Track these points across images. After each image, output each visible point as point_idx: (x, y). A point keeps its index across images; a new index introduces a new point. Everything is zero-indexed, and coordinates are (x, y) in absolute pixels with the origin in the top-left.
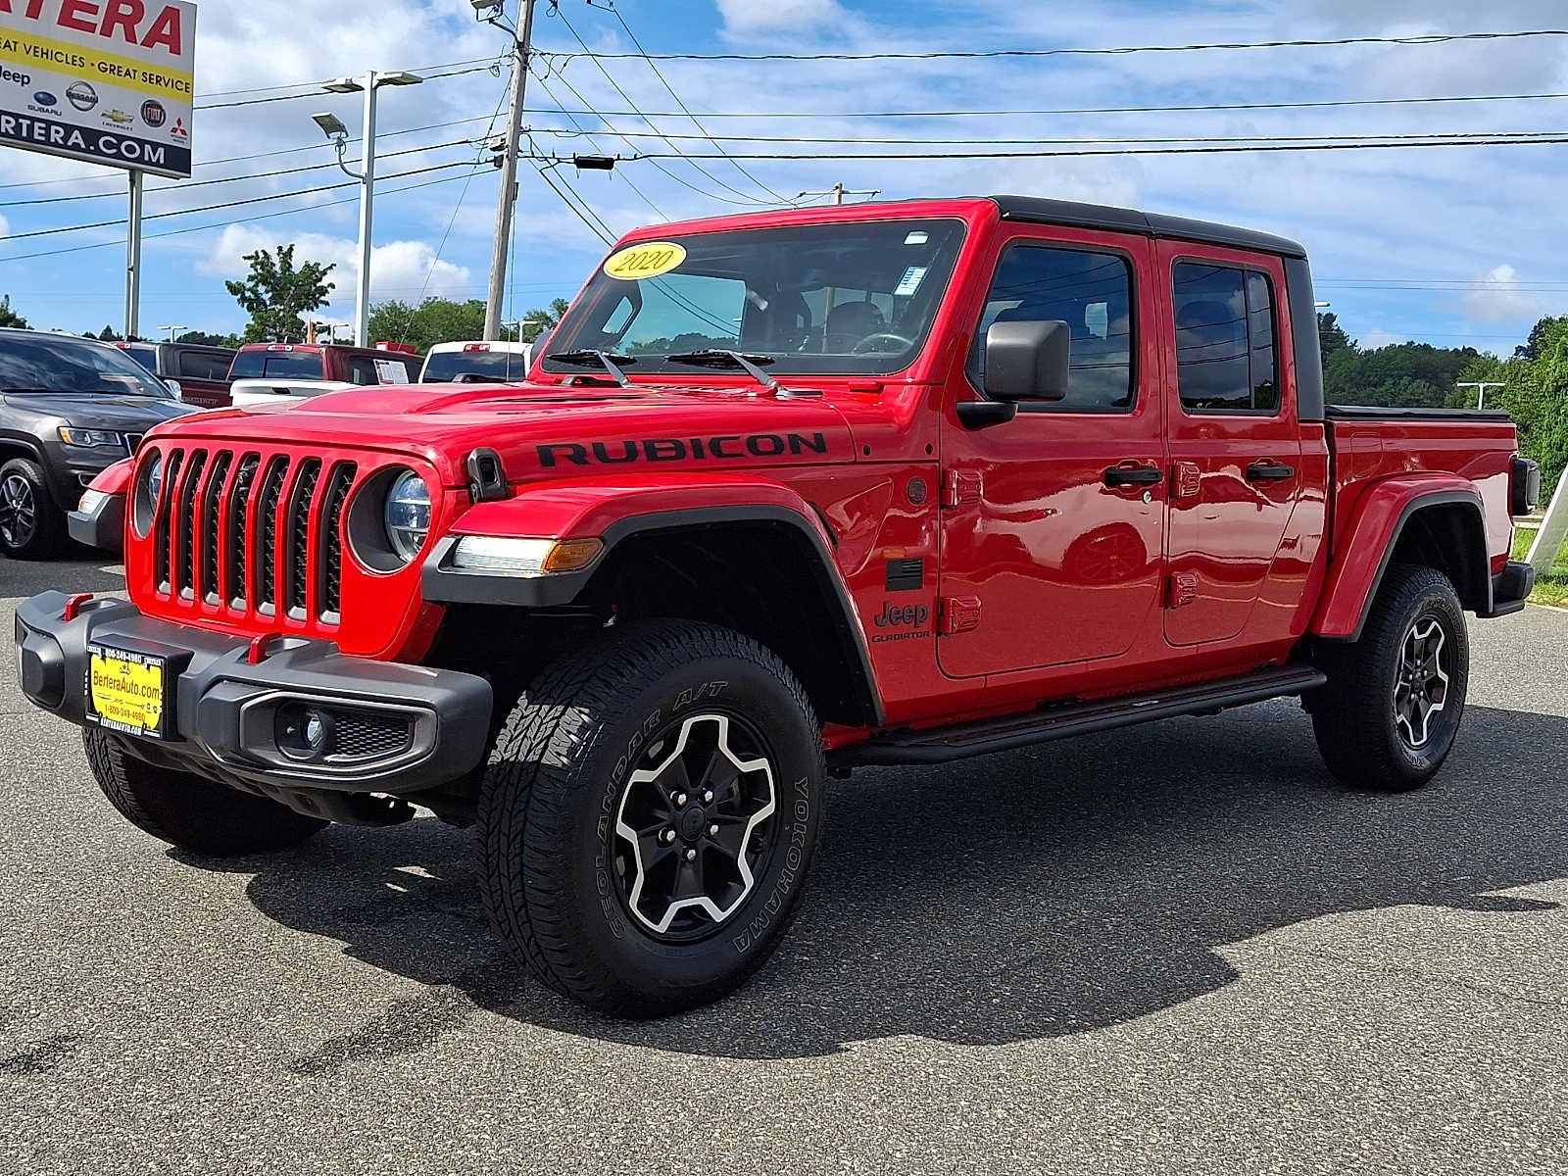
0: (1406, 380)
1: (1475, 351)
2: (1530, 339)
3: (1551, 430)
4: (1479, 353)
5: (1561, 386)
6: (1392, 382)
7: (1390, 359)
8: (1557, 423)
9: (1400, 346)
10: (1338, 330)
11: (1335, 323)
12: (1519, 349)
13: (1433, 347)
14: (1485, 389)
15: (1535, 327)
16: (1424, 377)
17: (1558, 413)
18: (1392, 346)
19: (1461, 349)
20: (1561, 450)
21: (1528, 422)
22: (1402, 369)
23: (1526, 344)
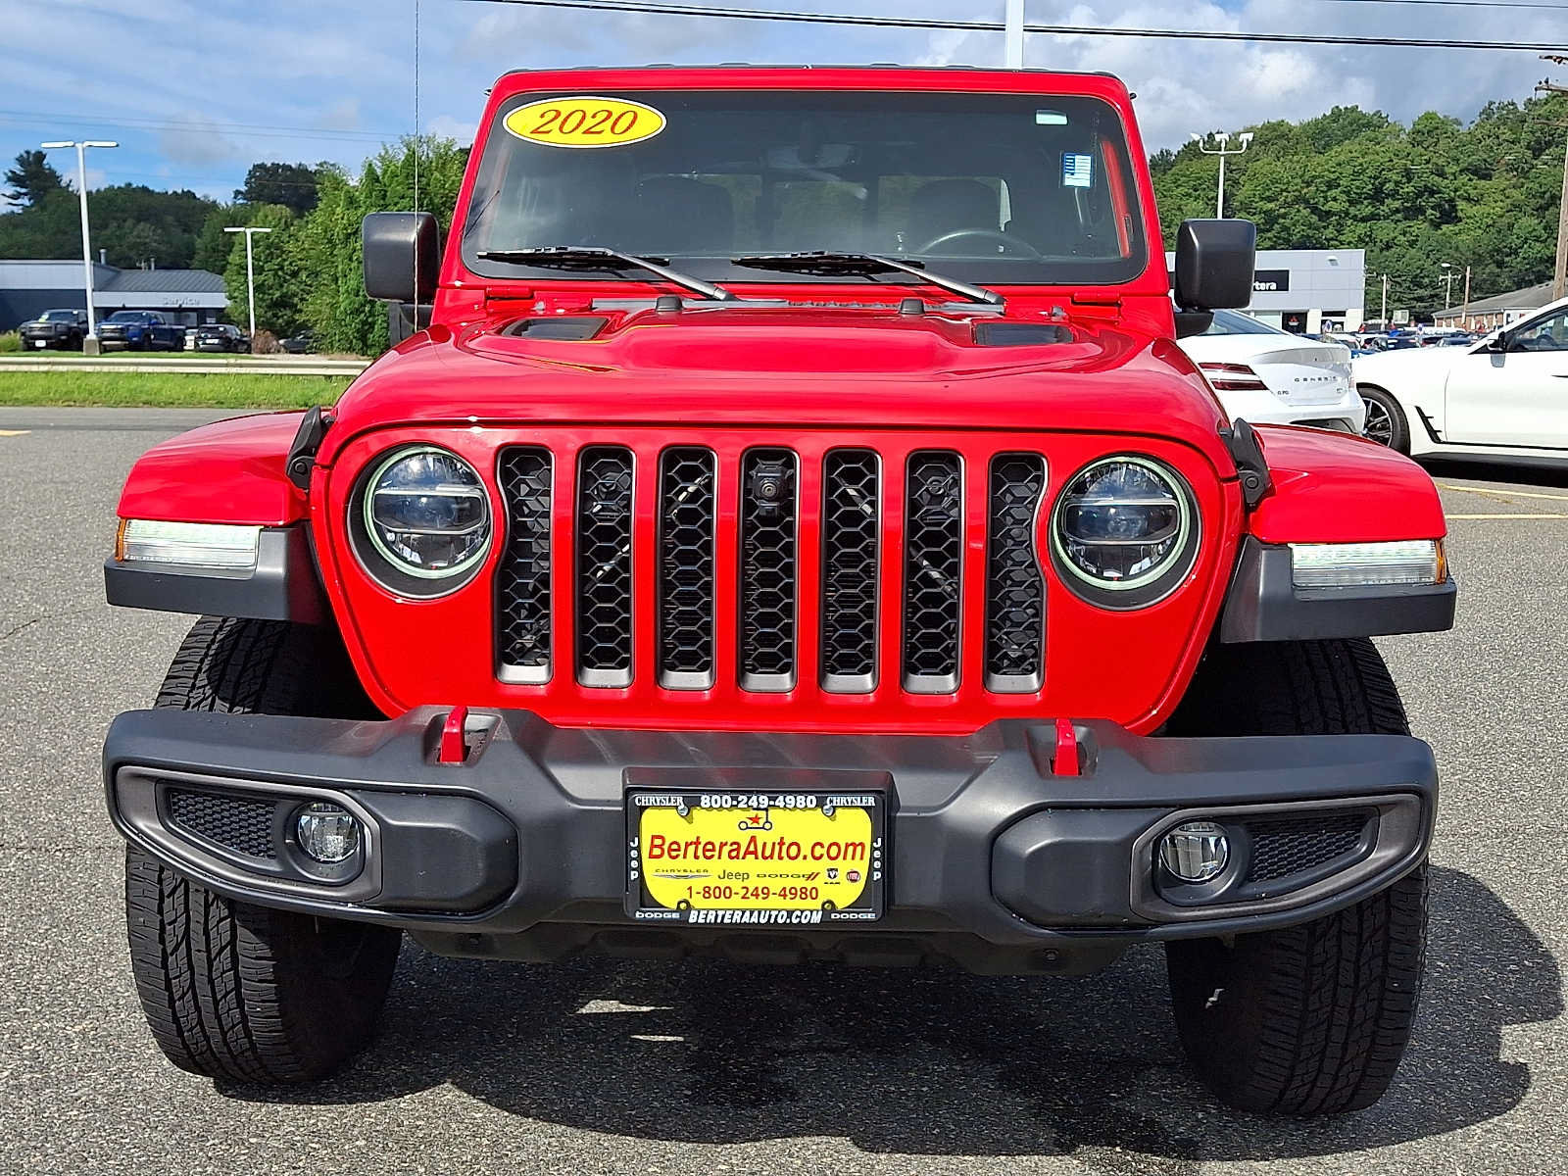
0: (129, 223)
1: (194, 194)
2: (246, 184)
3: (346, 276)
4: (198, 196)
5: (350, 234)
6: (115, 224)
7: (110, 201)
8: (351, 270)
9: (119, 188)
10: (49, 169)
11: (45, 162)
12: (237, 193)
13: (151, 188)
14: (252, 234)
15: (250, 172)
16: (146, 220)
17: (351, 259)
18: (111, 188)
19: (180, 191)
20: (357, 296)
21: (318, 269)
22: (123, 211)
23: (243, 188)
